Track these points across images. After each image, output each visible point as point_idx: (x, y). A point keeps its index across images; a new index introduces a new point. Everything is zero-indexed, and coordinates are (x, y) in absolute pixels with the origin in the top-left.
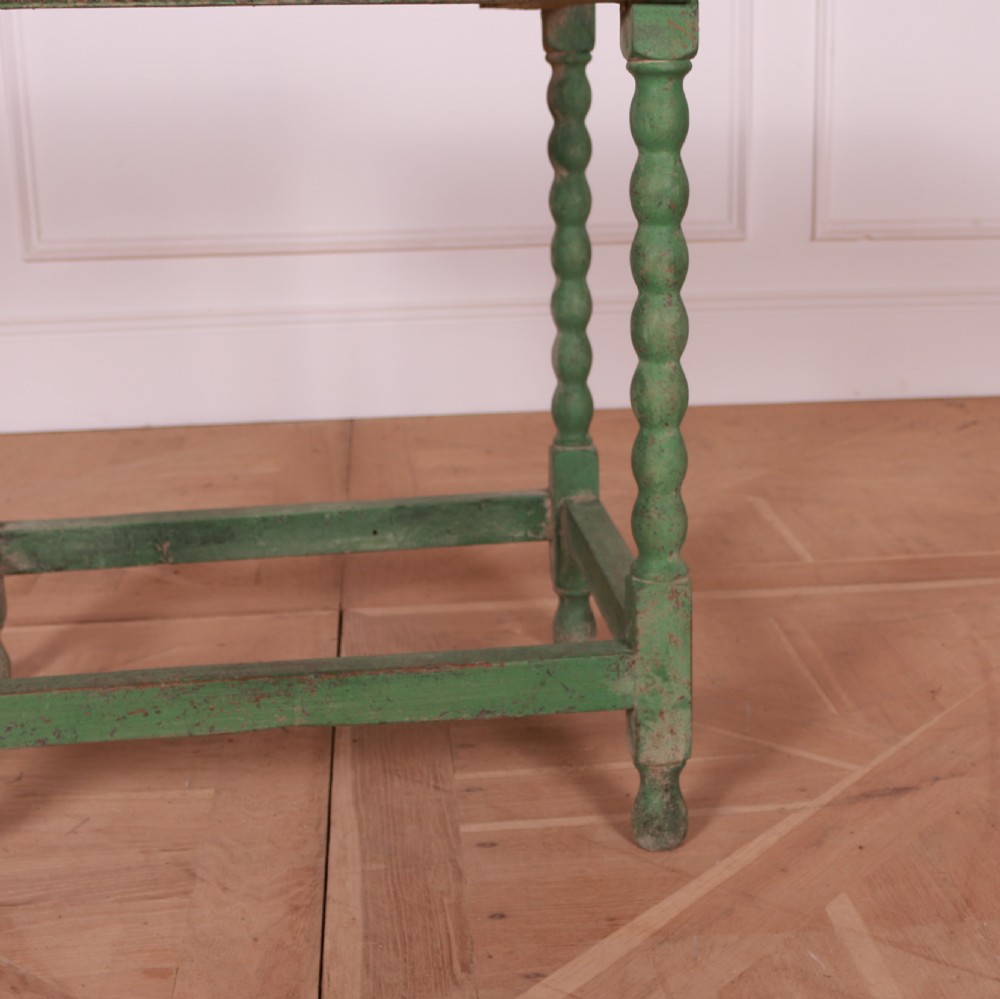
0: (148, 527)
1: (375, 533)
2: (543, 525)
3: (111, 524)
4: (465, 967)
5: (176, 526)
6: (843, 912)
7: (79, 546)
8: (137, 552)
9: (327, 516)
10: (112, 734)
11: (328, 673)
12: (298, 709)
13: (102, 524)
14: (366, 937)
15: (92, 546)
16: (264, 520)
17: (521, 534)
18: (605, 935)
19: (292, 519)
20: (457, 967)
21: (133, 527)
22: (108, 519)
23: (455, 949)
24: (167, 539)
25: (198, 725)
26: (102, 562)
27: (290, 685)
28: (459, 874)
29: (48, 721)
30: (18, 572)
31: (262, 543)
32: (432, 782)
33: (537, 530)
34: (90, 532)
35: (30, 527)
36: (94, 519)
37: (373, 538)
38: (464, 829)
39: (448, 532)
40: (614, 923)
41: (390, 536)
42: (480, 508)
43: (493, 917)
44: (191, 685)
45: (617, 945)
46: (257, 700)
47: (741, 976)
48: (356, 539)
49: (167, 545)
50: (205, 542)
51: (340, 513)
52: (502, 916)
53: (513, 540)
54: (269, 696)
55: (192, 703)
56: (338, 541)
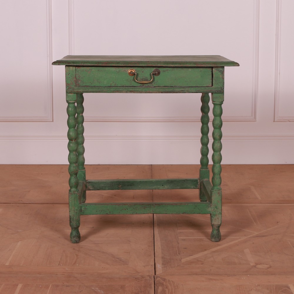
0: (117, 182)
1: (163, 185)
2: (198, 185)
3: (109, 181)
4: (179, 254)
5: (123, 182)
6: (247, 251)
7: (103, 185)
8: (114, 187)
9: (153, 181)
10: (119, 213)
11: (157, 204)
12: (152, 210)
13: (108, 181)
14: (162, 250)
15: (105, 185)
16: (140, 182)
17: (193, 187)
18: (204, 251)
19: (146, 182)
20: (178, 254)
21: (114, 182)
22: (109, 180)
23: (177, 252)
24: (121, 185)
25: (134, 212)
26: (107, 189)
27: (151, 206)
28: (178, 243)
29: (108, 210)
30: (90, 190)
31: (140, 186)
32: (173, 231)
33: (196, 186)
34: (105, 182)
35: (93, 181)
36: (106, 180)
37: (162, 186)
38: (179, 238)
39: (178, 186)
40: (206, 250)
41: (166, 186)
42: (185, 181)
43: (184, 248)
44: (134, 205)
45: (206, 252)
46: (145, 208)
47: (226, 257)
48: (159, 186)
49: (121, 186)
50: (128, 186)
51: (156, 181)
52: (186, 248)
53: (191, 188)
54: (147, 208)
55: (133, 208)
56: (155, 187)
